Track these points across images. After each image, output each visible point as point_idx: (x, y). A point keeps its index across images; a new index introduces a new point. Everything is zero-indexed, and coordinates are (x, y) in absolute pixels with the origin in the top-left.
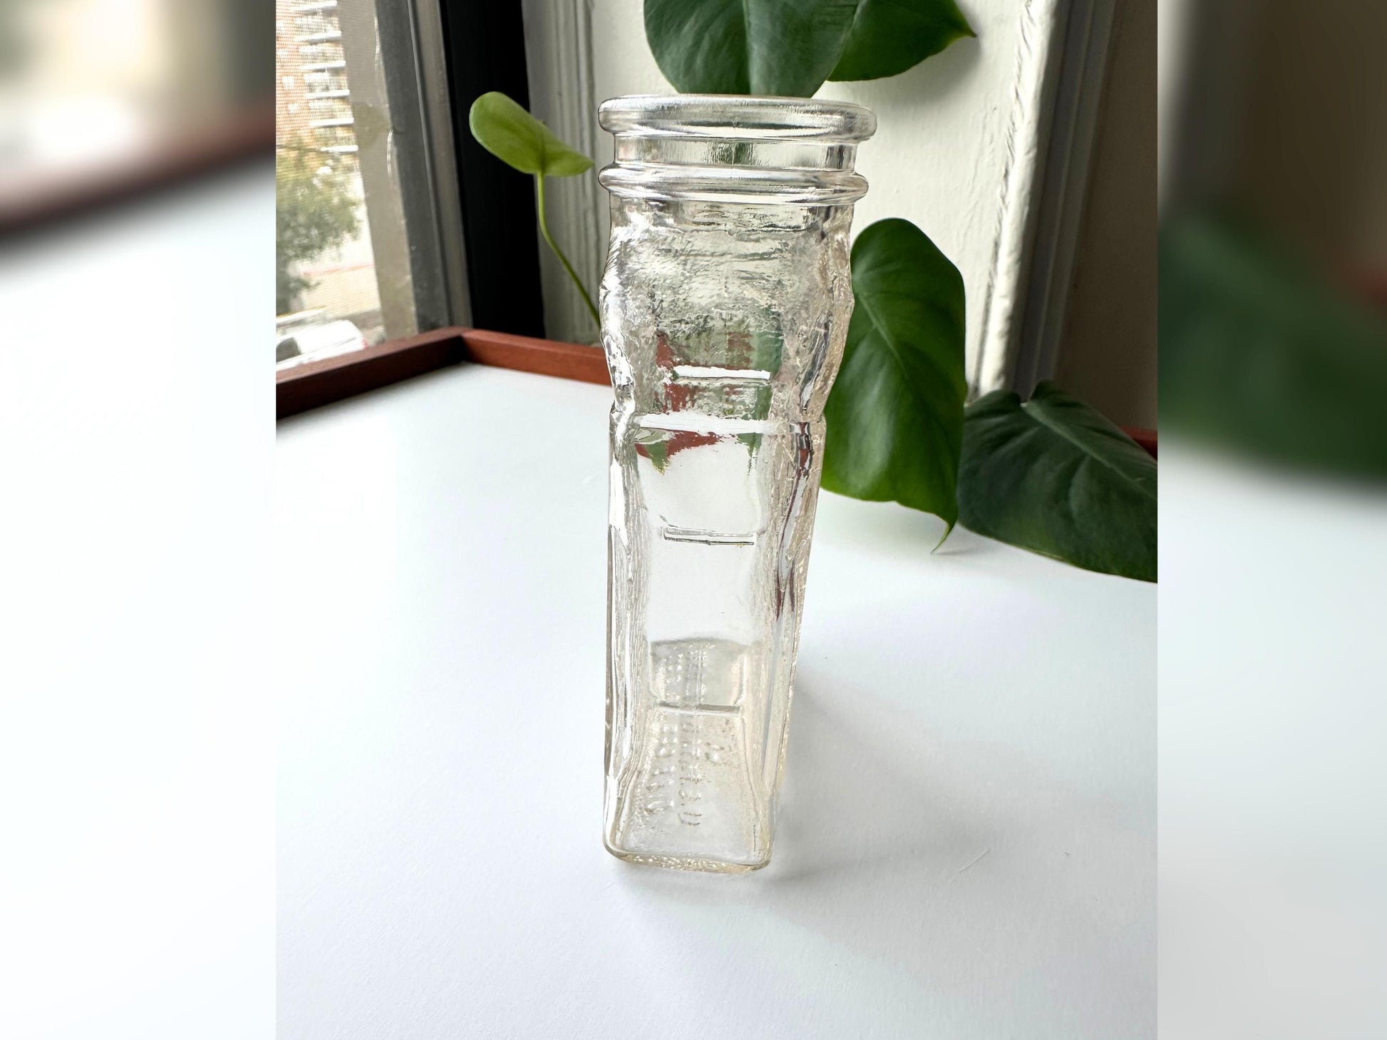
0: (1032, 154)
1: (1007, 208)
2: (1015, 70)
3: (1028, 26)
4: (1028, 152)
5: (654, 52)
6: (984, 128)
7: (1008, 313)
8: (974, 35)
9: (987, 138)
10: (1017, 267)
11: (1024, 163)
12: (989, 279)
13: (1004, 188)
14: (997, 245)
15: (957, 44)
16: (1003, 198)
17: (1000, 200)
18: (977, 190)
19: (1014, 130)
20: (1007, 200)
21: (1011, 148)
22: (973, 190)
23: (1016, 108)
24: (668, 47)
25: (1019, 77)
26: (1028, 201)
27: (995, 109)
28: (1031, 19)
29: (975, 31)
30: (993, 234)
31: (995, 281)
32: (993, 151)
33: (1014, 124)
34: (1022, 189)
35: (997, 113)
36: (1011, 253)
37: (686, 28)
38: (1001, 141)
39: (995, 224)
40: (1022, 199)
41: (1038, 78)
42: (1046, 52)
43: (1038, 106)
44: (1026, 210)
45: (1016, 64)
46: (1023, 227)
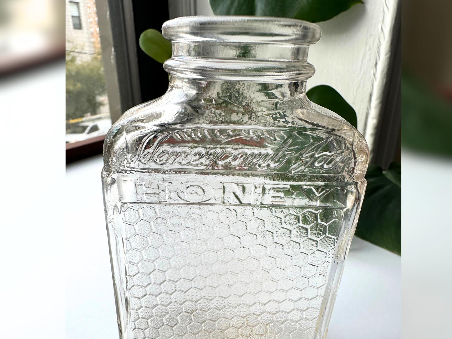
0: (388, 56)
1: (376, 79)
2: (381, 18)
4: (386, 55)
5: (212, 8)
6: (366, 44)
7: (375, 125)
8: (363, 3)
9: (368, 48)
10: (380, 105)
11: (385, 60)
12: (367, 110)
13: (375, 71)
14: (371, 96)
15: (354, 8)
16: (374, 75)
17: (373, 76)
18: (362, 71)
19: (380, 45)
20: (376, 76)
21: (379, 52)
22: (361, 71)
23: (382, 35)
24: (218, 6)
25: (383, 21)
26: (386, 76)
27: (371, 35)
29: (363, 1)
30: (369, 91)
31: (370, 111)
32: (370, 54)
33: (380, 42)
34: (383, 71)
35: (372, 37)
36: (377, 99)
38: (375, 49)
39: (369, 87)
40: (383, 74)
41: (392, 21)
42: (395, 11)
43: (392, 34)
44: (385, 80)
45: (382, 15)
46: (383, 88)
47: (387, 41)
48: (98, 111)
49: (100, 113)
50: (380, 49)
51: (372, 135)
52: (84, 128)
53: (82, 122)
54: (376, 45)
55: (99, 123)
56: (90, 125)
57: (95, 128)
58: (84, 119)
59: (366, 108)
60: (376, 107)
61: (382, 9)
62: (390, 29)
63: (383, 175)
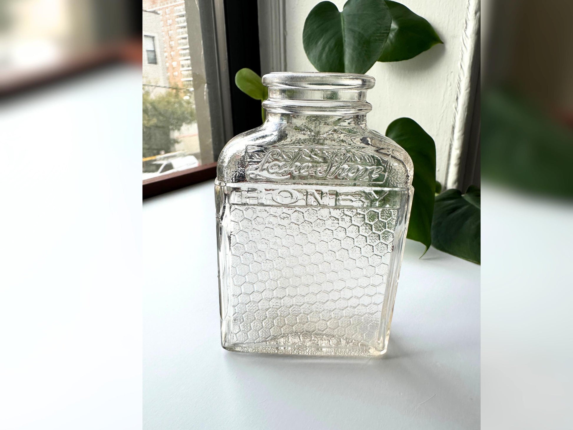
0: (468, 91)
1: (457, 112)
2: (460, 56)
3: (465, 39)
4: (466, 90)
5: (306, 52)
6: (447, 80)
7: (459, 156)
8: (442, 43)
9: (449, 84)
10: (462, 137)
11: (465, 94)
12: (451, 142)
13: (456, 104)
14: (453, 128)
15: (435, 47)
16: (456, 109)
17: (455, 109)
18: (445, 105)
19: (460, 81)
20: (458, 109)
21: (459, 88)
22: (443, 106)
23: (461, 72)
24: (312, 50)
25: (462, 59)
26: (466, 109)
27: (452, 72)
28: (467, 36)
29: (443, 41)
30: (452, 123)
31: (453, 143)
32: (451, 89)
33: (460, 78)
34: (464, 105)
35: (453, 74)
36: (460, 131)
37: (319, 43)
38: (455, 85)
39: (452, 119)
40: (464, 109)
41: (470, 60)
42: (473, 49)
43: (470, 71)
44: (466, 114)
45: (461, 54)
46: (465, 120)
47: (467, 78)
48: (172, 149)
49: (175, 151)
50: (461, 85)
51: (456, 165)
52: (159, 166)
53: (155, 160)
54: (456, 81)
55: (173, 161)
56: (165, 163)
57: (169, 167)
58: (158, 157)
59: (449, 140)
60: (458, 139)
61: (460, 49)
62: (469, 66)
63: (461, 197)
